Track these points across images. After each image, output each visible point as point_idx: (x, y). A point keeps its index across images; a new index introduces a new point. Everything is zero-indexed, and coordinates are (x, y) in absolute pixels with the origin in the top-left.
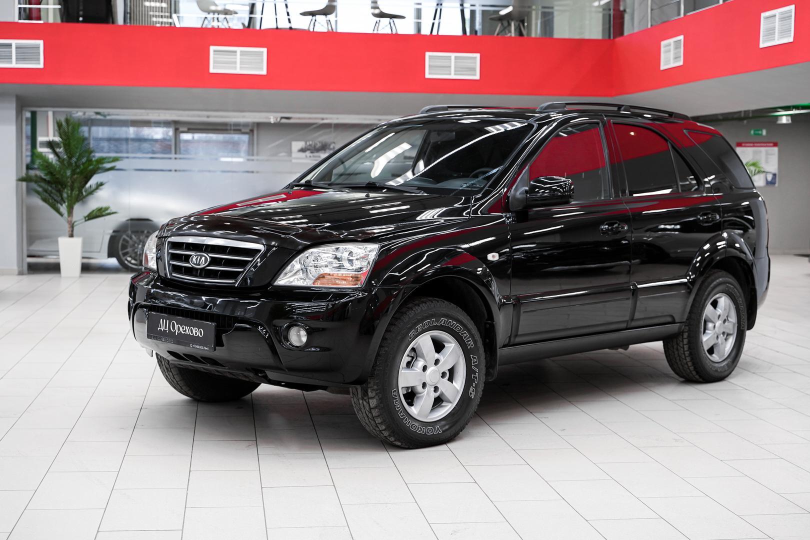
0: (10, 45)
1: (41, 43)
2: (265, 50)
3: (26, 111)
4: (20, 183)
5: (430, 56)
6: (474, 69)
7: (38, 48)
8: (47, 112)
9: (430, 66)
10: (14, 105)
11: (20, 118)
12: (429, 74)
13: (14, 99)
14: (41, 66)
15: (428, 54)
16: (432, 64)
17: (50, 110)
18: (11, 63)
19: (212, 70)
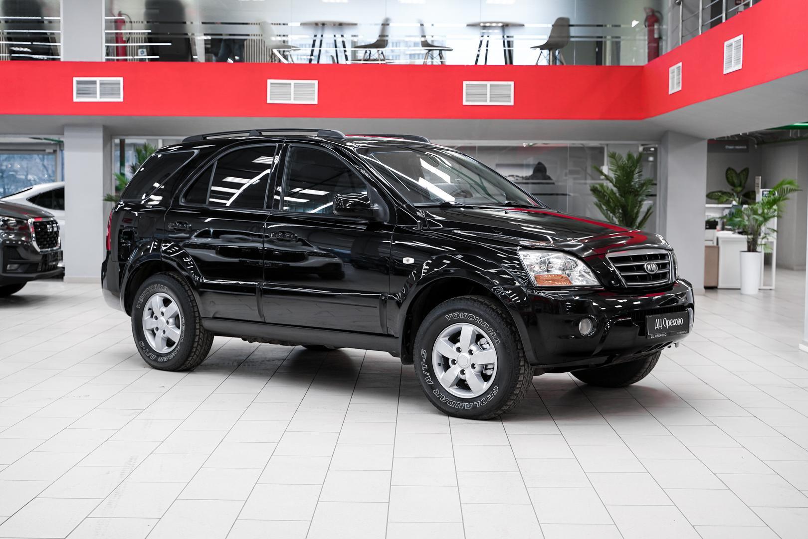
0: (95, 82)
1: (121, 79)
2: (316, 82)
3: (116, 138)
4: (106, 202)
5: (467, 85)
6: (509, 96)
7: (119, 84)
8: (157, 140)
9: (467, 94)
10: (101, 134)
11: (109, 146)
12: (467, 101)
13: (101, 129)
14: (121, 100)
15: (465, 83)
16: (470, 92)
17: (160, 139)
18: (96, 97)
19: (269, 101)
